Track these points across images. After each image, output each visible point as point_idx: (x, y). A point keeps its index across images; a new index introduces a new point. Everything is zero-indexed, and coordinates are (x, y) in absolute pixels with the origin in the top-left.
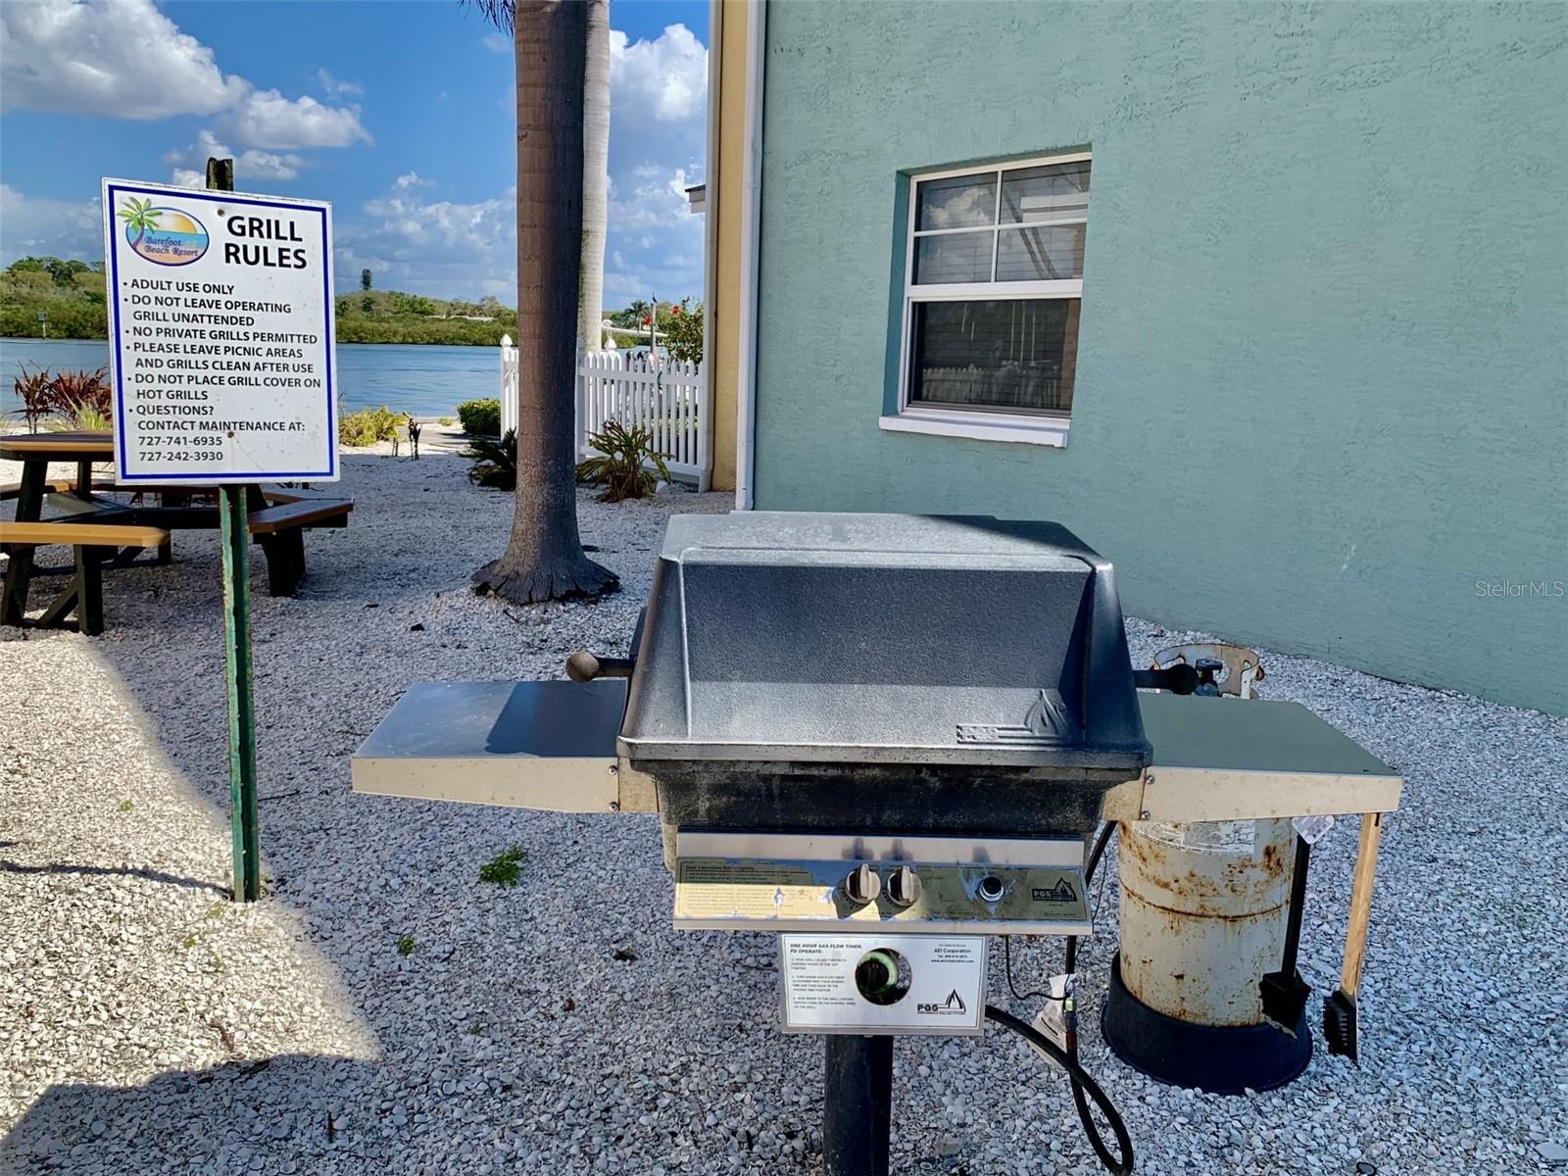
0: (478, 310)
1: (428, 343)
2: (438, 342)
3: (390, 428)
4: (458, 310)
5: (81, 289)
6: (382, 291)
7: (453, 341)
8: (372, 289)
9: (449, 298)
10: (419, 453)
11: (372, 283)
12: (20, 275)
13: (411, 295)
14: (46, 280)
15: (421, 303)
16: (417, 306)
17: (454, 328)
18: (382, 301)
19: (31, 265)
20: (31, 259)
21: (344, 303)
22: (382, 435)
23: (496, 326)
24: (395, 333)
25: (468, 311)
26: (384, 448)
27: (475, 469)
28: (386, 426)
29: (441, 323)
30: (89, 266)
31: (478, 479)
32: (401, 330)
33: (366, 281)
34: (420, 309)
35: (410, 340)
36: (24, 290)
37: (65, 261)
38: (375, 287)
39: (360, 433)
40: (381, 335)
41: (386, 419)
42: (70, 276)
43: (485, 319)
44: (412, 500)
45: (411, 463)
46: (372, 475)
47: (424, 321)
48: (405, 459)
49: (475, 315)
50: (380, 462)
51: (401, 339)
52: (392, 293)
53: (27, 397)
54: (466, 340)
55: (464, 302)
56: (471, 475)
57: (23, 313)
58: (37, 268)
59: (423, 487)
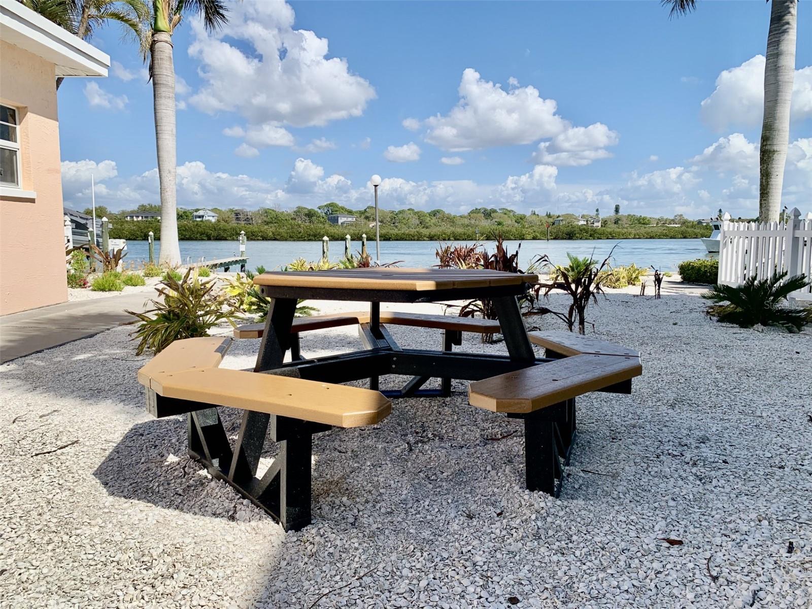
0: (673, 221)
1: (647, 238)
2: (651, 238)
3: (637, 277)
4: (662, 222)
5: (494, 220)
6: (624, 214)
7: (659, 236)
8: (620, 214)
9: (657, 217)
10: (661, 293)
11: (620, 211)
12: (472, 215)
13: (639, 216)
14: (481, 217)
15: (644, 219)
16: (641, 221)
17: (660, 230)
18: (624, 219)
19: (476, 211)
20: (476, 209)
21: (606, 221)
22: (631, 281)
23: (682, 229)
24: (630, 234)
25: (668, 222)
26: (635, 290)
27: (711, 308)
28: (634, 276)
29: (653, 228)
30: (498, 210)
31: (714, 315)
32: (633, 232)
33: (617, 210)
34: (642, 222)
35: (638, 237)
36: (473, 222)
37: (489, 209)
38: (621, 212)
39: (618, 280)
40: (623, 235)
41: (634, 272)
42: (490, 215)
43: (677, 226)
44: (666, 334)
45: (654, 301)
46: (629, 309)
47: (645, 228)
48: (649, 298)
49: (671, 224)
50: (633, 300)
51: (633, 236)
52: (629, 215)
53: (441, 259)
54: (668, 236)
55: (665, 218)
56: (708, 313)
57: (470, 231)
58: (478, 212)
59: (672, 322)
